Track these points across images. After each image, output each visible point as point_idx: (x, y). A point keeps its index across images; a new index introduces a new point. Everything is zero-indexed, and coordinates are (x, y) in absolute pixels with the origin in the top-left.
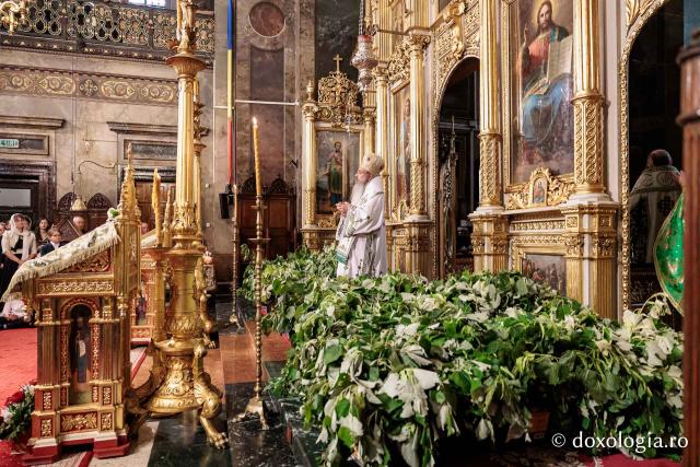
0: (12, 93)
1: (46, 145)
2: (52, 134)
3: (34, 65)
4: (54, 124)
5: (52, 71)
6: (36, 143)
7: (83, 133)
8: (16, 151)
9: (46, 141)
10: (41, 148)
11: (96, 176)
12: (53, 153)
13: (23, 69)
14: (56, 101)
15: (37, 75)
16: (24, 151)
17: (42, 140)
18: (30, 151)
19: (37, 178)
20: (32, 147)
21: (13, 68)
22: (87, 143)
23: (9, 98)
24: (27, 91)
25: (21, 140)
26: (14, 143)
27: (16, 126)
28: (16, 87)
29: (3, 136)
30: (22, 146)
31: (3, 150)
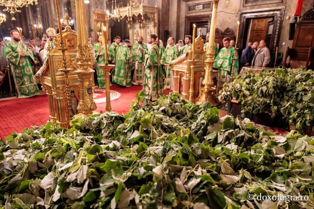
6: (208, 5)
8: (201, 11)
9: (212, 3)
10: (210, 7)
11: (230, 18)
16: (204, 10)
17: (210, 4)
18: (206, 10)
20: (207, 7)
22: (228, 1)
25: (203, 5)
26: (201, 7)
29: (198, 4)
30: (204, 8)
31: (197, 11)
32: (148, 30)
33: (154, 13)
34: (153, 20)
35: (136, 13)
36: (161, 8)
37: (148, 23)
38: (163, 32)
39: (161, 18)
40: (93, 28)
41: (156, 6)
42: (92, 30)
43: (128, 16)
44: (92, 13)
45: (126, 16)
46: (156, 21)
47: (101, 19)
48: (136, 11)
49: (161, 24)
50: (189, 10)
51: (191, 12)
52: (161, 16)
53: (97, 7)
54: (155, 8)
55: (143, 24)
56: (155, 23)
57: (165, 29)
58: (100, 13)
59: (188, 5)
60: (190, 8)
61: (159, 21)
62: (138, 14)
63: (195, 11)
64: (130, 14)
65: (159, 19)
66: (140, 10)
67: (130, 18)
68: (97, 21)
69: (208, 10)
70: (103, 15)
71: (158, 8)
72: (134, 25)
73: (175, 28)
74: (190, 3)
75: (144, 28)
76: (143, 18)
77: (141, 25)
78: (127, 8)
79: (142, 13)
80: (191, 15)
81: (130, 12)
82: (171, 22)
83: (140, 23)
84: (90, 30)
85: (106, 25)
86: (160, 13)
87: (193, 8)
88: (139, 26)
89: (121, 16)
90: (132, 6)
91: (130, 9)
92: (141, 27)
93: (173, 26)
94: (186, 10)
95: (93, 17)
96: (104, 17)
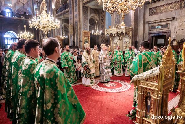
0: (160, 13)
1: (168, 26)
2: (170, 22)
3: (167, 3)
4: (171, 19)
5: (172, 3)
7: (180, 20)
8: (161, 29)
9: (168, 25)
10: (167, 27)
11: (183, 33)
12: (170, 28)
13: (164, 5)
14: (172, 12)
15: (167, 6)
16: (163, 28)
17: (167, 25)
18: (164, 28)
19: (165, 35)
21: (161, 6)
22: (181, 23)
23: (160, 15)
24: (164, 12)
26: (160, 27)
27: (161, 22)
28: (162, 11)
29: (158, 25)
30: (162, 27)
31: (157, 29)
32: (124, 41)
33: (130, 31)
34: (129, 35)
36: (133, 28)
37: (124, 37)
38: (135, 42)
39: (133, 34)
40: (81, 40)
41: (131, 27)
42: (81, 42)
43: (113, 33)
44: (81, 32)
45: (112, 33)
46: (131, 36)
47: (86, 35)
48: (120, 30)
49: (133, 37)
50: (151, 29)
51: (152, 30)
53: (84, 29)
54: (130, 28)
55: (121, 37)
56: (130, 37)
57: (136, 40)
58: (86, 32)
59: (150, 26)
60: (152, 28)
61: (132, 36)
62: (121, 32)
63: (155, 29)
65: (132, 34)
66: (122, 30)
67: (114, 34)
68: (84, 36)
69: (166, 28)
70: (88, 33)
71: (132, 29)
72: (114, 38)
73: (141, 39)
74: (152, 25)
75: (121, 40)
76: (124, 34)
77: (120, 38)
78: (113, 29)
79: (124, 32)
80: (153, 31)
81: (115, 31)
82: (138, 36)
83: (119, 37)
84: (80, 41)
85: (89, 39)
86: (133, 31)
87: (154, 27)
88: (118, 39)
89: (108, 34)
90: (117, 28)
91: (115, 30)
92: (119, 39)
93: (140, 38)
94: (149, 29)
95: (82, 34)
96: (88, 34)
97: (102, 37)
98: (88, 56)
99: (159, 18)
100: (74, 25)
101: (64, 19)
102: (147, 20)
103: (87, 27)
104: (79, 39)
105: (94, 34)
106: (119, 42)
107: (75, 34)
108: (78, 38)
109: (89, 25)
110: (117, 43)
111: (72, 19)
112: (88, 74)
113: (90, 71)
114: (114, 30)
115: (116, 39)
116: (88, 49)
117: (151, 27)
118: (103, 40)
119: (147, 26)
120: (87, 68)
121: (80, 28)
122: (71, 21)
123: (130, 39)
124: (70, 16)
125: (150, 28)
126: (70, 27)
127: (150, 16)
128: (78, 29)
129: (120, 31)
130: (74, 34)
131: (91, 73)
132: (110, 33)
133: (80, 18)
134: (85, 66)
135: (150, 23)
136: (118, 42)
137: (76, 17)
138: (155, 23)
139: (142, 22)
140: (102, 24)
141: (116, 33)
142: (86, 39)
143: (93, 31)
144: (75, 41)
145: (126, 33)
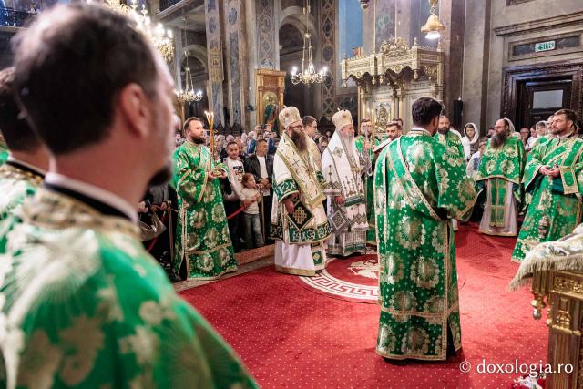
6: (571, 41)
8: (551, 53)
10: (577, 44)
16: (559, 51)
17: (578, 36)
18: (565, 50)
19: (570, 77)
20: (568, 46)
25: (557, 41)
26: (550, 45)
27: (553, 27)
29: (541, 40)
30: (557, 46)
31: (539, 55)
33: (436, 64)
34: (434, 80)
35: (397, 66)
36: (448, 53)
37: (413, 88)
38: (452, 104)
39: (448, 76)
40: (253, 103)
41: (439, 50)
43: (372, 73)
44: (253, 75)
45: (367, 74)
46: (439, 82)
47: (270, 86)
48: (398, 62)
49: (448, 88)
50: (514, 54)
51: (521, 57)
52: (448, 71)
53: (263, 63)
54: (437, 53)
55: (403, 89)
56: (437, 86)
58: (269, 73)
59: (510, 43)
60: (516, 51)
61: (444, 82)
62: (402, 67)
63: (531, 55)
64: (379, 68)
65: (444, 76)
66: (408, 60)
67: (377, 77)
68: (263, 89)
69: (572, 50)
70: (274, 78)
71: (443, 54)
72: (374, 91)
73: (477, 93)
74: (518, 39)
75: (403, 97)
76: (415, 76)
77: (399, 93)
78: (372, 56)
79: (414, 67)
80: (521, 63)
81: (380, 65)
82: (466, 82)
83: (395, 88)
84: (249, 108)
85: (279, 98)
86: (448, 65)
87: (528, 48)
88: (392, 93)
89: (351, 76)
90: (387, 51)
91: (379, 59)
92: (395, 97)
93: (473, 92)
94: (506, 54)
95: (256, 82)
96: (277, 81)
97: (325, 93)
98: (297, 157)
99: (546, 12)
100: (224, 49)
101: (189, 31)
102: (498, 22)
103: (272, 55)
104: (243, 101)
105: (298, 78)
106: (392, 104)
107: (230, 83)
108: (242, 96)
109: (278, 47)
110: (387, 109)
111: (218, 27)
112: (300, 226)
113: (309, 216)
114: (376, 59)
115: (384, 96)
116: (296, 129)
117: (515, 46)
118: (328, 101)
119: (498, 45)
120: (297, 204)
121: (247, 60)
122: (213, 37)
123: (437, 93)
124: (209, 16)
125: (512, 52)
126: (212, 56)
127: (508, 4)
128: (241, 63)
129: (396, 65)
130: (225, 82)
131: (312, 223)
132: (360, 73)
133: (244, 25)
134: (289, 196)
135: (509, 31)
136: (391, 106)
137: (233, 20)
138: (531, 30)
139: (481, 29)
140: (327, 45)
141: (385, 70)
142: (271, 99)
143: (294, 71)
144: (231, 107)
145: (421, 72)
